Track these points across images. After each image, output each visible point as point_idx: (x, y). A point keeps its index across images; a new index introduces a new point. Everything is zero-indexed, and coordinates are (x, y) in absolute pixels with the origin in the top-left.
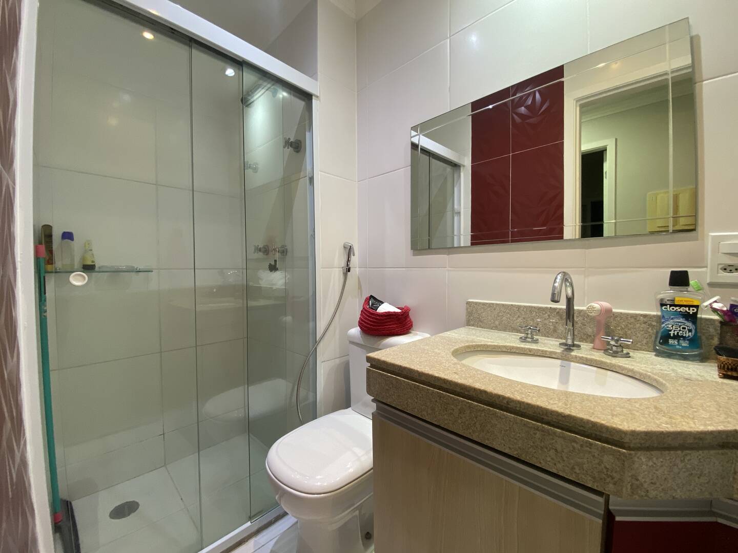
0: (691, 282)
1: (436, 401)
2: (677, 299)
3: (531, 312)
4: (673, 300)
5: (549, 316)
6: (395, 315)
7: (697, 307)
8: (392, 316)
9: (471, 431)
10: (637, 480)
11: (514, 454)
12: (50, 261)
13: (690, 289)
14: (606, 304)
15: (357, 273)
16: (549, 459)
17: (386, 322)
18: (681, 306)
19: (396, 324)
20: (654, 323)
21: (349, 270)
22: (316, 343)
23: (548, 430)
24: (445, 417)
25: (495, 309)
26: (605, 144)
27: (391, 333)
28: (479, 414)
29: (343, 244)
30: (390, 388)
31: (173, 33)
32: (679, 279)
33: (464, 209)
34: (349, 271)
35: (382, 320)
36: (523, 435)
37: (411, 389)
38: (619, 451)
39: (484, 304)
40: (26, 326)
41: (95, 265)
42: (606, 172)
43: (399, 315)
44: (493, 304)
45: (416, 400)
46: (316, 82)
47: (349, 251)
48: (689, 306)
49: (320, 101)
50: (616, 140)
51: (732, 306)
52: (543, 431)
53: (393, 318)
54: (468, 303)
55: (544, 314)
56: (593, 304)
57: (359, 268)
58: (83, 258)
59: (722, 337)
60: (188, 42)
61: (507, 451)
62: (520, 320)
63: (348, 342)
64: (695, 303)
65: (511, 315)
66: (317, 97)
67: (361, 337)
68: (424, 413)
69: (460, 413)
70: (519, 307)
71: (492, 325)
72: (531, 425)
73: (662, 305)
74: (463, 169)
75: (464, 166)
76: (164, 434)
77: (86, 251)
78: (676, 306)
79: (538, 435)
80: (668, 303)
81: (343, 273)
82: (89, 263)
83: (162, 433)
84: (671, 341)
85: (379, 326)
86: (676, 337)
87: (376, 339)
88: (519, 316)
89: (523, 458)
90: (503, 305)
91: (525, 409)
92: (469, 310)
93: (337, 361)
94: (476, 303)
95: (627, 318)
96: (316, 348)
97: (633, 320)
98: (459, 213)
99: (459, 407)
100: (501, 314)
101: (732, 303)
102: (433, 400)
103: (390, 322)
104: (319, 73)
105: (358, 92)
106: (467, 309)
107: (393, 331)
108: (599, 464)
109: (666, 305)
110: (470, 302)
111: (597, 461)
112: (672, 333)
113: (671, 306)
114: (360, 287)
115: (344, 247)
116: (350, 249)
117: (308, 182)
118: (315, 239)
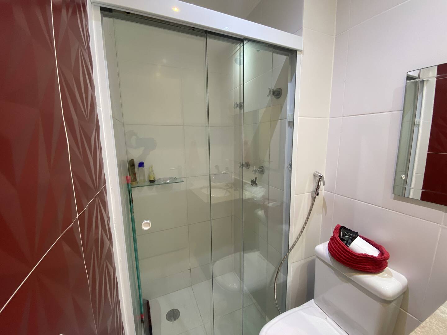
12: (135, 179)
21: (318, 195)
22: (288, 251)
29: (313, 173)
31: (193, 30)
40: (121, 260)
41: (155, 180)
46: (301, 37)
47: (319, 179)
49: (303, 54)
58: (149, 176)
60: (204, 34)
66: (301, 51)
76: (190, 269)
77: (150, 173)
82: (152, 179)
83: (189, 269)
104: (304, 28)
105: (336, 35)
114: (324, 205)
115: (315, 176)
116: (320, 179)
117: (287, 124)
118: (291, 171)
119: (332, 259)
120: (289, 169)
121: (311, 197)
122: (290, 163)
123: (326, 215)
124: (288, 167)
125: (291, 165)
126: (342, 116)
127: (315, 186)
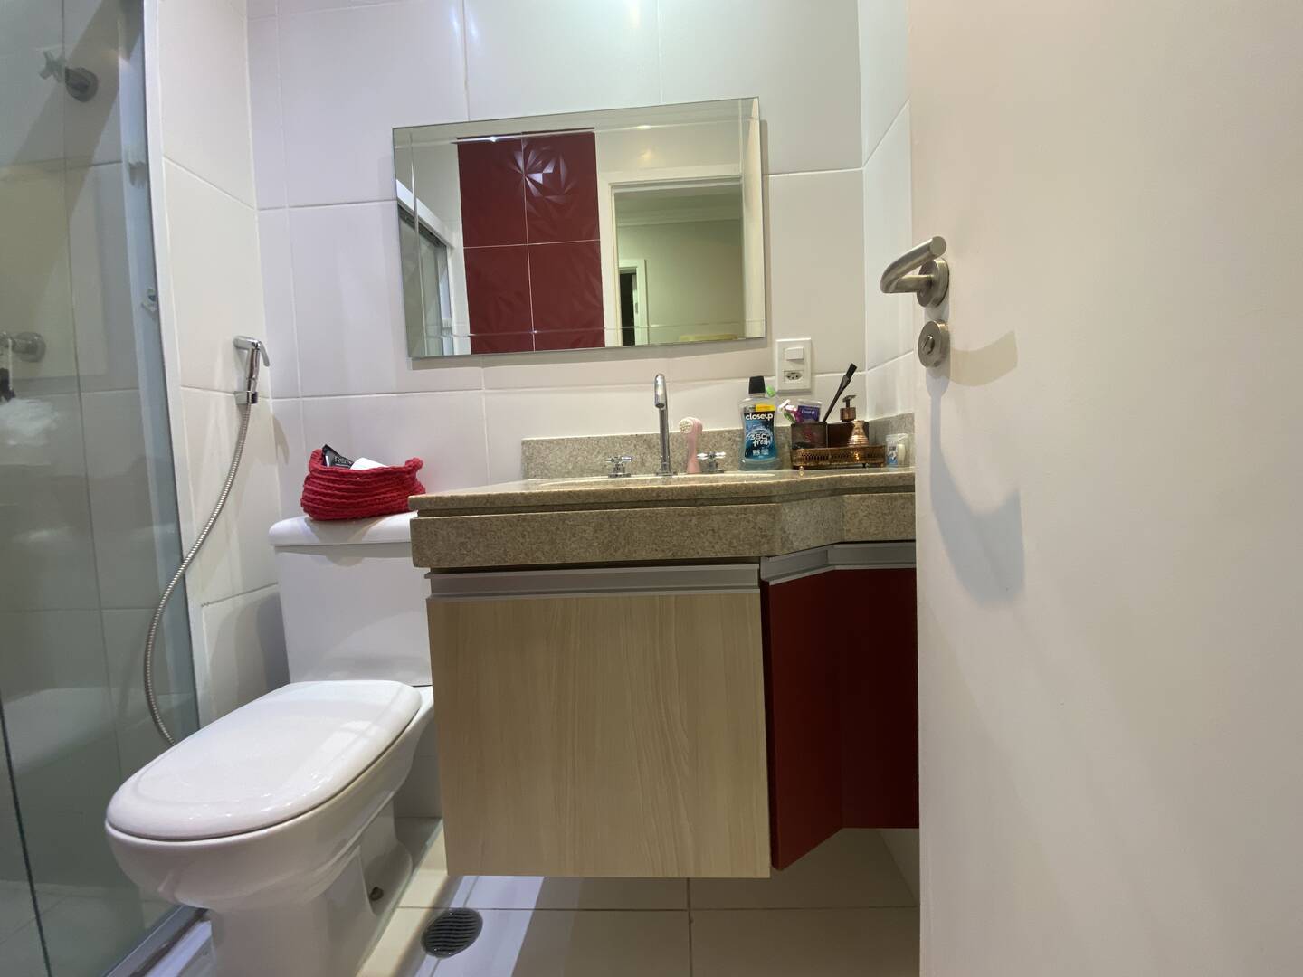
0: (767, 389)
1: (558, 529)
2: (757, 406)
3: (613, 443)
4: (754, 408)
5: (635, 446)
6: (395, 473)
7: (773, 412)
8: (386, 476)
9: (613, 550)
10: (785, 532)
11: (668, 556)
13: (766, 395)
14: (697, 420)
15: (271, 410)
16: (706, 544)
17: (376, 488)
18: (760, 413)
19: (398, 490)
20: (738, 439)
21: (254, 399)
23: (704, 511)
24: (573, 546)
25: (566, 447)
26: (634, 265)
27: (387, 509)
28: (621, 523)
30: (469, 538)
32: (757, 386)
33: (458, 323)
34: (254, 401)
35: (369, 483)
36: (678, 528)
37: (511, 526)
38: (770, 507)
39: (550, 442)
42: (637, 304)
43: (404, 472)
44: (563, 439)
45: (522, 540)
47: (251, 356)
48: (767, 413)
50: (645, 261)
51: (800, 408)
52: (698, 514)
53: (389, 480)
54: (524, 443)
55: (629, 445)
56: (685, 420)
57: (273, 398)
59: (794, 436)
61: (660, 556)
62: (600, 457)
63: (272, 548)
64: (771, 409)
65: (588, 452)
67: (312, 531)
68: (539, 554)
69: (596, 531)
70: (598, 440)
71: (563, 471)
72: (685, 512)
73: (746, 414)
74: (451, 254)
75: (452, 248)
78: (756, 413)
79: (694, 521)
80: (751, 411)
81: (238, 405)
84: (755, 452)
85: (363, 497)
86: (759, 447)
87: (352, 526)
88: (599, 453)
89: (680, 556)
90: (577, 440)
91: (678, 494)
92: (527, 454)
93: (240, 601)
94: (537, 442)
95: (714, 436)
96: (183, 577)
97: (719, 438)
98: (450, 329)
99: (593, 525)
100: (575, 453)
101: (800, 404)
102: (553, 529)
103: (383, 487)
106: (524, 453)
107: (392, 503)
108: (754, 528)
109: (748, 414)
110: (528, 441)
111: (752, 526)
112: (754, 443)
113: (753, 414)
114: (280, 439)
115: (238, 347)
116: (253, 350)
117: (126, 175)
118: (156, 316)
119: (317, 528)
120: (149, 312)
121: (235, 404)
122: (150, 290)
123: (287, 462)
124: (145, 304)
125: (154, 298)
126: (287, 205)
127: (244, 374)
